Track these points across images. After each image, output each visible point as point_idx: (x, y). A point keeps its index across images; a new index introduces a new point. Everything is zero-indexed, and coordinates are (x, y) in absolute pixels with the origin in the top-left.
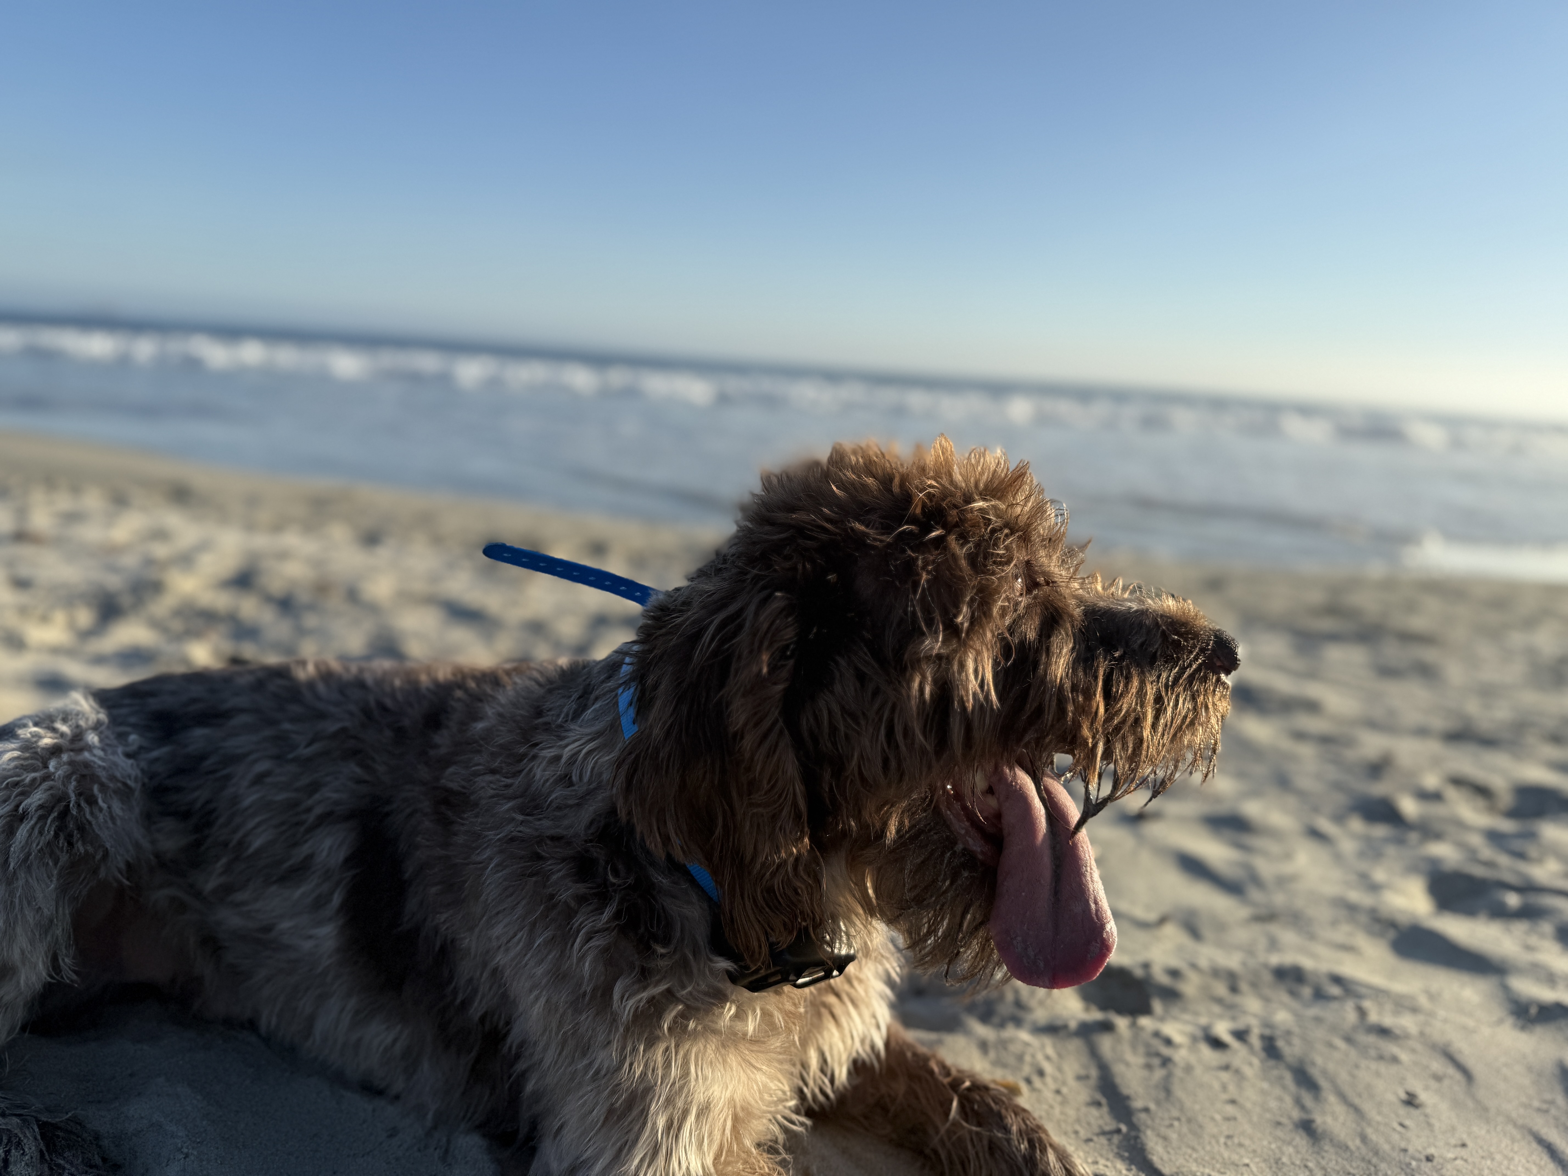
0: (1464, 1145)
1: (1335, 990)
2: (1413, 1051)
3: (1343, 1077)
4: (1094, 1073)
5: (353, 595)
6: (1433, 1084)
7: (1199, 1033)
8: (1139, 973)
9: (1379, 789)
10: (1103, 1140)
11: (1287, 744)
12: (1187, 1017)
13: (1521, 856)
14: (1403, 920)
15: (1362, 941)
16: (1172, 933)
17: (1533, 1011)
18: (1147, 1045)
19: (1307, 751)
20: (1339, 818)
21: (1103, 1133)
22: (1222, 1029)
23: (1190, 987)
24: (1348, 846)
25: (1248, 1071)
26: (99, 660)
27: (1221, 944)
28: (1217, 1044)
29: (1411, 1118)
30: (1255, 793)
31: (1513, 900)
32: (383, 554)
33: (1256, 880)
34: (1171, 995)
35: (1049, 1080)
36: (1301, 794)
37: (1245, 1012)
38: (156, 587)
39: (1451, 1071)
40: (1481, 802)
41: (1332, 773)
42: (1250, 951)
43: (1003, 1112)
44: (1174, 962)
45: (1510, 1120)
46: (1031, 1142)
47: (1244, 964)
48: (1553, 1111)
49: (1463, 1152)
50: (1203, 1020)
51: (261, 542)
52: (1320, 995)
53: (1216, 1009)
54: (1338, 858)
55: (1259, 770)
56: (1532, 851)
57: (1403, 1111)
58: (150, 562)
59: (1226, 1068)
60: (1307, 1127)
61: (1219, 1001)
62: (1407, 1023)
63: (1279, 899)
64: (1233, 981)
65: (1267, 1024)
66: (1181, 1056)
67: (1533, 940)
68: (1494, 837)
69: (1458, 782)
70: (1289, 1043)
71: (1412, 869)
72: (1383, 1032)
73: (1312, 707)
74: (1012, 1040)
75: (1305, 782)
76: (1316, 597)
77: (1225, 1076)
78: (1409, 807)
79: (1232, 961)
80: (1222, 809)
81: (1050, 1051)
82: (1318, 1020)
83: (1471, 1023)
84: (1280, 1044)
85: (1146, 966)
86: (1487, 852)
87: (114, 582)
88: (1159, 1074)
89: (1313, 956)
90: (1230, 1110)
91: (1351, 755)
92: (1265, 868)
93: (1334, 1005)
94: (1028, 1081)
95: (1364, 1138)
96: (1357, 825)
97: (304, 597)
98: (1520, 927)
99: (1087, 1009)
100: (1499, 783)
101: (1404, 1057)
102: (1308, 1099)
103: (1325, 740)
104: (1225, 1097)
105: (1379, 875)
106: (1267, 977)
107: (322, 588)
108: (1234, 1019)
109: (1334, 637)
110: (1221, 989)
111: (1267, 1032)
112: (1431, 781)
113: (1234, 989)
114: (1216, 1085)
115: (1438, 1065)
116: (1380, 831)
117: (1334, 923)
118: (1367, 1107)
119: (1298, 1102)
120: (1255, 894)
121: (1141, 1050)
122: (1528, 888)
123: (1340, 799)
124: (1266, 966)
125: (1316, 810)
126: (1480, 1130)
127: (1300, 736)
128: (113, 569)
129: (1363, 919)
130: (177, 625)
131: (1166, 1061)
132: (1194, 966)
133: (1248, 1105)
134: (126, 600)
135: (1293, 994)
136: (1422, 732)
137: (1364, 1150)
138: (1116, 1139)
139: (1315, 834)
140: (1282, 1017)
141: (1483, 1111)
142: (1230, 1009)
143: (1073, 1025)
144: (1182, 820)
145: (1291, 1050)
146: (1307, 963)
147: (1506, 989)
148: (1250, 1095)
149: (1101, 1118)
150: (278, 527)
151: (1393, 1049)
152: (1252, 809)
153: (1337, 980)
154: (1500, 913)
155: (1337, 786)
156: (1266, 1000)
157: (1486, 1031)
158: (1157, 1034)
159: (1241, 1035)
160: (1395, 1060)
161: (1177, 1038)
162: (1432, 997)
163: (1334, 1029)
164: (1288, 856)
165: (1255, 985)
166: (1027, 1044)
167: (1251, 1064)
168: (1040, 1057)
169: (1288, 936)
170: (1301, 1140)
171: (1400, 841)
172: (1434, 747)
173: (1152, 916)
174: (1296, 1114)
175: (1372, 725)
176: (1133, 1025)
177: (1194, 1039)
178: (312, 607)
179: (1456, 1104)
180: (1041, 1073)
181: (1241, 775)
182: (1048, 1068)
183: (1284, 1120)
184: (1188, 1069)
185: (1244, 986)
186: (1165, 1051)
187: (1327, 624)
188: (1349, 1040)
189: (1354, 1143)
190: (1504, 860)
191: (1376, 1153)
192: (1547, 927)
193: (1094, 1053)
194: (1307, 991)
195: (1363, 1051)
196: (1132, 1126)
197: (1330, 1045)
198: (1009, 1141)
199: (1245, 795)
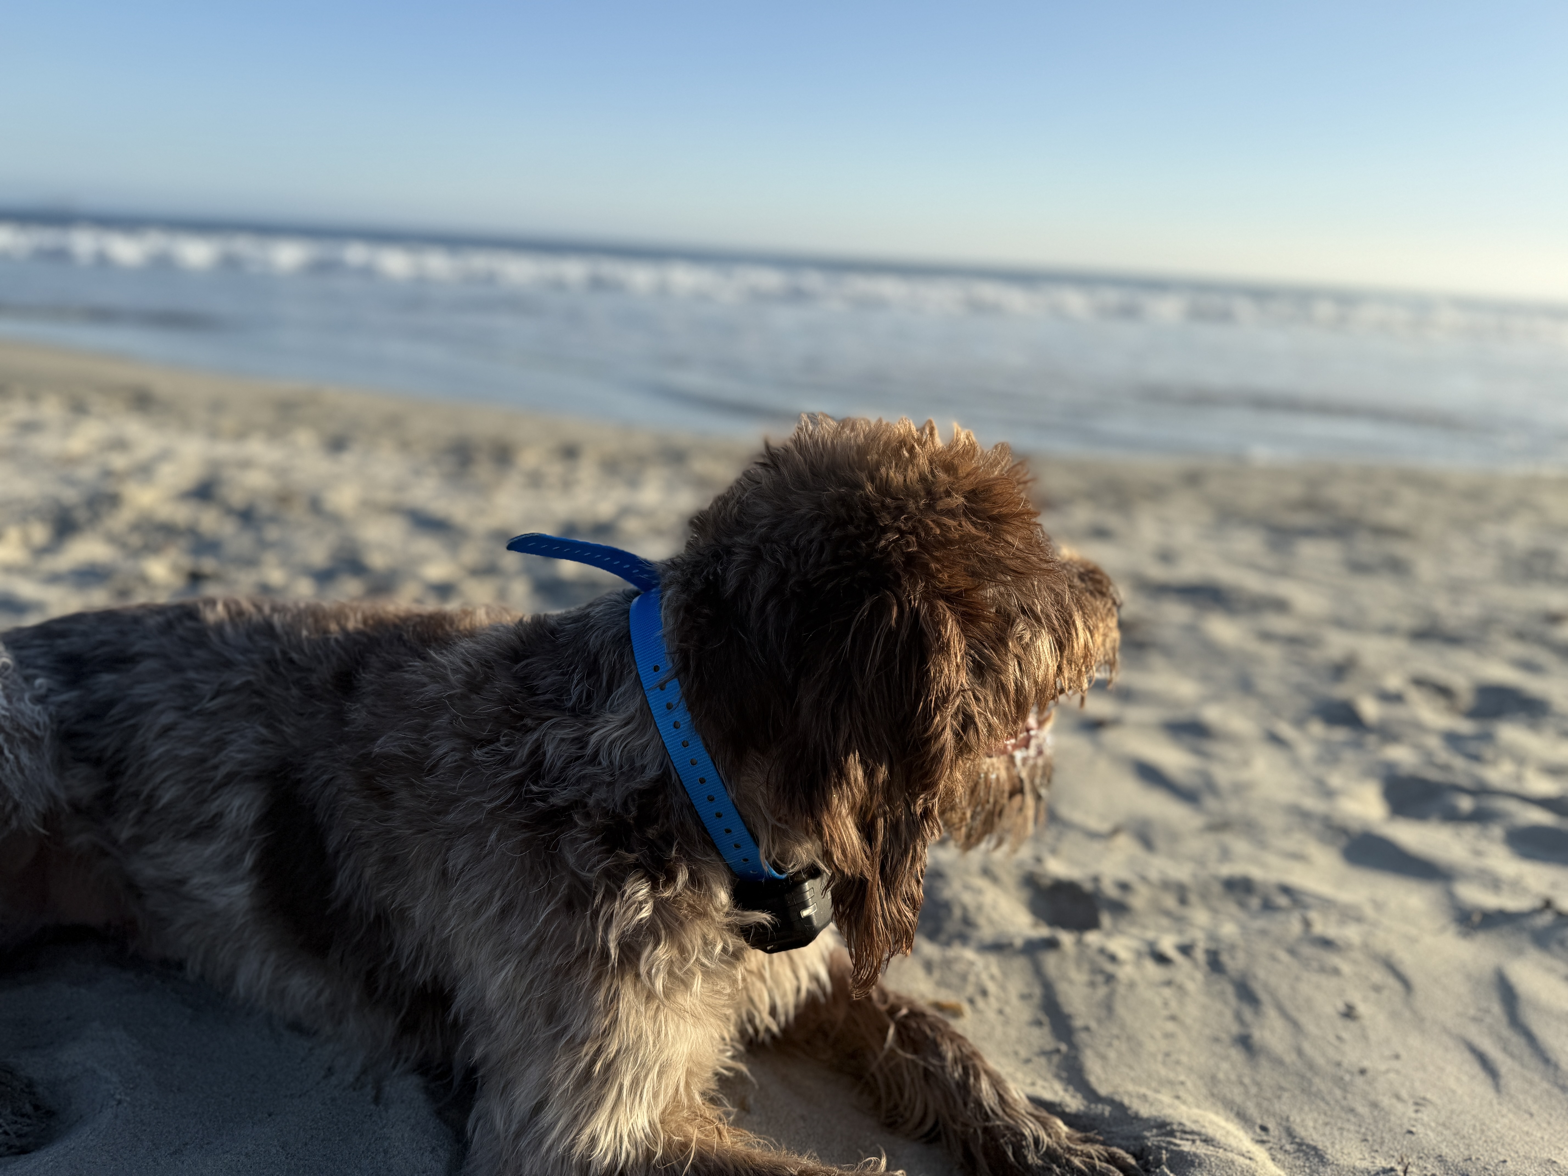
0: (1397, 1057)
1: (1282, 901)
2: (1355, 962)
3: (1284, 990)
4: (1037, 991)
5: (316, 506)
6: (1373, 995)
7: (1144, 948)
8: (1088, 886)
9: (1341, 691)
10: (1043, 1061)
11: (1252, 646)
12: (1135, 931)
13: (1476, 758)
14: (1355, 826)
15: (1313, 849)
16: (1125, 844)
17: (1476, 918)
18: (1092, 962)
19: (1272, 653)
20: (1299, 722)
21: (1043, 1053)
22: (1168, 944)
23: (1139, 900)
24: (1306, 750)
25: (1191, 986)
26: (54, 579)
27: (1173, 856)
28: (1161, 959)
29: (1348, 1030)
30: (1217, 698)
31: (1465, 804)
32: (349, 459)
33: (1212, 787)
34: (1119, 908)
35: (992, 1000)
36: (1264, 699)
37: (1192, 925)
38: (113, 500)
39: (1392, 982)
40: (1442, 702)
41: (1295, 676)
42: (1200, 861)
43: (939, 1039)
44: (1125, 875)
45: (1445, 1030)
46: (965, 1069)
47: (1195, 876)
48: (1488, 1020)
49: (1396, 1064)
50: (1150, 935)
51: (224, 450)
52: (1268, 906)
53: (1165, 922)
54: (1296, 763)
55: (1223, 673)
56: (1488, 752)
57: (1340, 1023)
58: (108, 473)
59: (1169, 983)
60: (1245, 1042)
61: (1167, 914)
62: (1352, 933)
63: (1234, 807)
64: (1182, 893)
65: (1213, 937)
66: (1125, 972)
67: (1483, 845)
68: (1452, 739)
69: (1421, 682)
70: (1233, 958)
71: (1368, 773)
72: (1326, 943)
73: (1280, 606)
74: (957, 959)
75: (1268, 684)
76: (1293, 490)
77: (1167, 992)
78: (1370, 709)
79: (1181, 872)
80: (1182, 715)
81: (995, 970)
82: (1263, 933)
83: (1413, 931)
84: (1225, 958)
85: (1096, 879)
86: (1443, 755)
87: (70, 495)
88: (1102, 991)
89: (1263, 865)
90: (1170, 1026)
91: (1316, 656)
92: (1222, 775)
93: (1280, 917)
94: (971, 1001)
95: (1300, 1052)
96: (1317, 729)
97: (265, 508)
98: (1470, 832)
99: (1035, 925)
100: (1460, 682)
101: (1346, 968)
102: (1248, 1014)
103: (1293, 641)
104: (1165, 1013)
105: (1335, 780)
106: (1217, 889)
107: (284, 498)
108: (1180, 932)
109: (1309, 533)
110: (1170, 902)
111: (1212, 946)
112: (1394, 682)
113: (1183, 901)
114: (1158, 1001)
115: (1378, 976)
116: (1340, 734)
117: (1287, 831)
118: (1305, 1020)
119: (1239, 1017)
120: (1209, 801)
121: (1086, 967)
122: (1481, 791)
123: (1302, 702)
124: (1216, 878)
125: (1277, 713)
126: (1415, 1040)
127: (1267, 636)
128: (70, 482)
129: (1316, 826)
130: (135, 540)
131: (1110, 978)
132: (1144, 879)
133: (1188, 1021)
134: (81, 515)
135: (1242, 905)
136: (1388, 631)
137: (1299, 1065)
138: (1056, 1059)
139: (1275, 739)
140: (1229, 930)
141: (1419, 1022)
142: (1179, 921)
143: (1018, 942)
144: (1142, 727)
145: (1234, 963)
146: (1256, 873)
147: (1451, 896)
148: (1192, 1011)
149: (1042, 1037)
150: (241, 435)
151: (1335, 960)
152: (1212, 714)
153: (1286, 890)
154: (1453, 817)
155: (1300, 689)
156: (1214, 911)
157: (1429, 940)
158: (1102, 951)
159: (1186, 950)
160: (1336, 972)
161: (1122, 955)
162: (1378, 906)
163: (1278, 941)
164: (1246, 763)
165: (1205, 896)
166: (971, 964)
167: (1193, 979)
168: (984, 977)
169: (1240, 846)
170: (1238, 1056)
171: (1357, 745)
172: (1399, 645)
173: (1107, 828)
174: (1235, 1029)
175: (1340, 623)
176: (1079, 942)
177: (1139, 955)
178: (273, 519)
179: (1394, 1015)
180: (984, 993)
181: (1205, 678)
182: (991, 987)
183: (1223, 1036)
184: (1132, 985)
185: (1193, 898)
186: (1109, 967)
187: (1302, 519)
188: (1292, 952)
189: (1290, 1058)
190: (1459, 763)
191: (1311, 1067)
192: (1497, 831)
193: (1038, 971)
194: (1255, 902)
195: (1305, 963)
196: (1072, 1046)
197: (1274, 958)
198: (943, 1068)
199: (1207, 699)
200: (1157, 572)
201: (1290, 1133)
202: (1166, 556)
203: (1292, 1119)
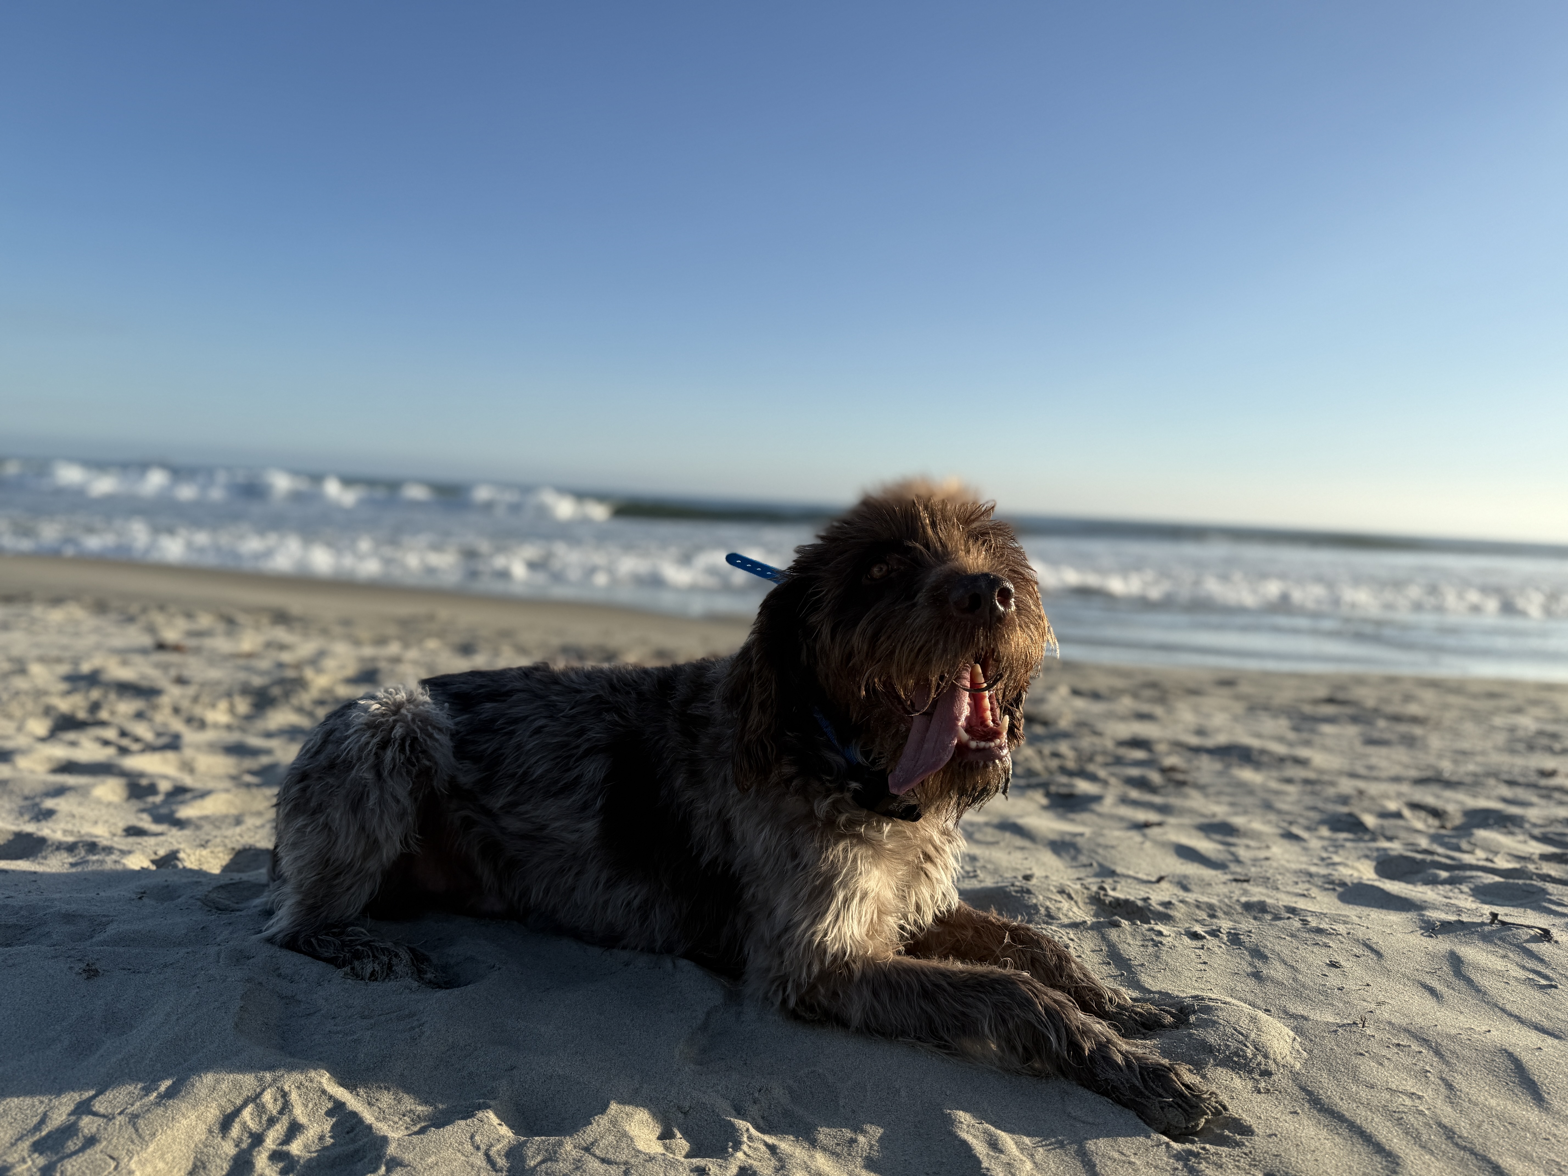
0: (1368, 985)
1: (1288, 913)
2: (1340, 941)
3: (1286, 953)
4: (1104, 948)
6: (1353, 958)
7: (1183, 932)
8: (1140, 903)
9: (1347, 809)
11: (1274, 785)
12: (1175, 925)
13: (1458, 848)
14: (1351, 882)
15: (1314, 892)
16: (1166, 886)
17: (1438, 926)
18: (1144, 935)
19: (1291, 789)
20: (1312, 828)
21: (1111, 976)
22: (1199, 929)
23: (1177, 912)
24: (1315, 843)
25: (1217, 950)
27: (1204, 892)
28: (1195, 936)
29: (1332, 973)
30: (1243, 812)
31: (1443, 874)
33: (1237, 861)
34: (1163, 915)
36: (1281, 813)
39: (1367, 952)
40: (1431, 819)
41: (1309, 801)
42: (1227, 895)
44: (1168, 900)
45: (1406, 977)
47: (1221, 901)
48: (1439, 973)
49: (1367, 988)
50: (1187, 927)
52: (1277, 917)
54: (1306, 849)
55: (1248, 800)
56: (1465, 845)
57: (1326, 970)
59: (1202, 948)
62: (1339, 928)
63: (1254, 871)
65: (1234, 929)
66: (1168, 941)
67: (1452, 893)
68: (1435, 838)
69: (1415, 806)
70: (1248, 937)
71: (1364, 855)
72: (1319, 931)
75: (1285, 806)
77: (1200, 951)
78: (1370, 820)
79: (1213, 900)
80: (1216, 820)
83: (1390, 931)
84: (1242, 937)
86: (1426, 845)
88: (1151, 950)
89: (1275, 898)
90: (1203, 967)
91: (1328, 791)
92: (1244, 854)
93: (1286, 920)
95: (1295, 980)
96: (1325, 832)
98: (1444, 888)
100: (1451, 808)
101: (1334, 945)
102: (1259, 964)
103: (1308, 782)
104: (1199, 960)
105: (1338, 858)
106: (1238, 908)
109: (1330, 720)
111: (1233, 932)
112: (1392, 806)
114: (1193, 955)
115: (1358, 950)
116: (1345, 835)
117: (1295, 883)
118: (1301, 966)
119: (1252, 965)
120: (1234, 867)
121: (1139, 938)
122: (1458, 867)
123: (1313, 817)
124: (1237, 902)
125: (1292, 822)
126: (1382, 980)
127: (1289, 781)
128: (253, 671)
129: (1319, 881)
131: (1156, 944)
132: (1182, 902)
133: (1215, 965)
134: (274, 693)
135: (1256, 916)
136: (1397, 779)
137: (1294, 985)
138: (1122, 977)
139: (1290, 836)
140: (1246, 926)
141: (1386, 971)
142: (1208, 923)
143: (1086, 924)
144: (1180, 827)
145: (1250, 940)
146: (1269, 901)
147: (1422, 916)
148: (1217, 961)
149: (1110, 969)
151: (1326, 940)
152: (1238, 821)
153: (1292, 910)
154: (1433, 881)
155: (1314, 809)
156: (1236, 919)
157: (1401, 936)
158: (1152, 929)
160: (1326, 946)
161: (1165, 932)
162: (1363, 918)
163: (1283, 931)
164: (1265, 848)
167: (1219, 947)
169: (1257, 889)
170: (1252, 982)
171: (1358, 841)
172: (1403, 787)
173: (1154, 879)
174: (1249, 970)
175: (1353, 775)
176: (1134, 925)
177: (1178, 933)
179: (1367, 968)
181: (1233, 803)
183: (1241, 972)
184: (1173, 947)
185: (1220, 914)
186: (1157, 938)
188: (1292, 936)
189: (1288, 982)
190: (1441, 850)
191: (1303, 986)
193: (1104, 938)
194: (1268, 916)
195: (1303, 940)
196: (1131, 973)
197: (1279, 938)
199: (1236, 814)
200: (1194, 741)
201: (1286, 1012)
202: (1201, 732)
203: (1287, 1006)
